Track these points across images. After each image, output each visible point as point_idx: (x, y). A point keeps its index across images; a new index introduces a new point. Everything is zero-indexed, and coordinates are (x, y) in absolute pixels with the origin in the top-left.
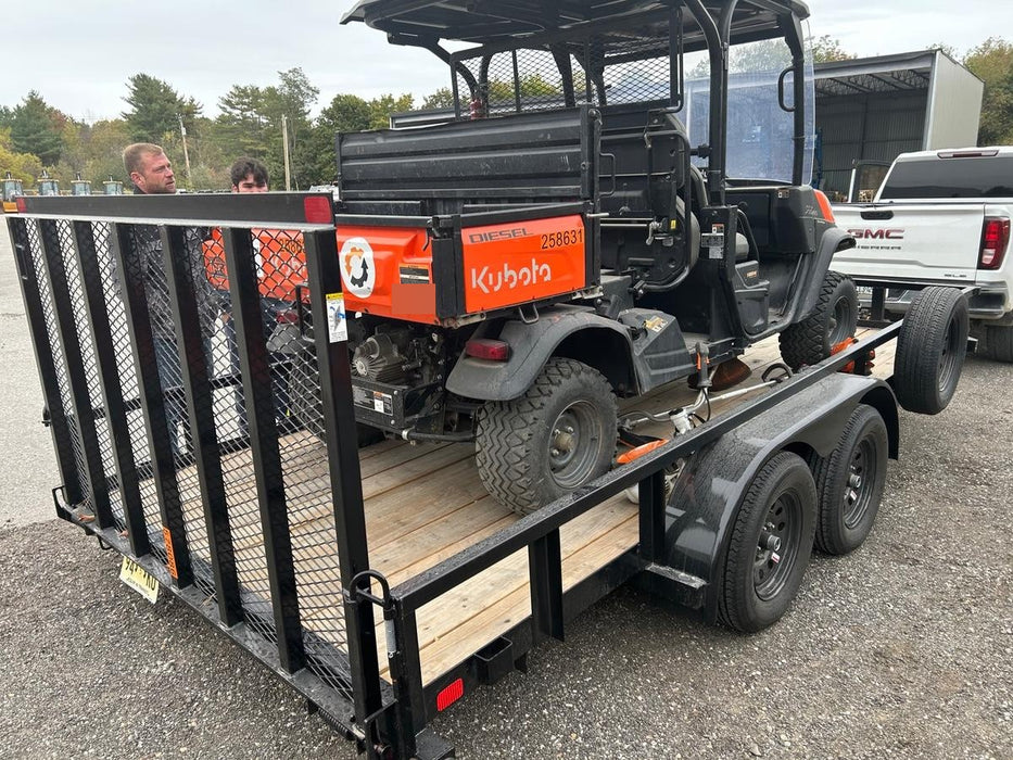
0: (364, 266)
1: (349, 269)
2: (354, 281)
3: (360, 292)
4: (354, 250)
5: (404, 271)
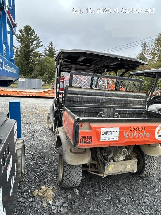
1: (158, 133)
2: (159, 136)
3: (160, 139)
4: (160, 128)
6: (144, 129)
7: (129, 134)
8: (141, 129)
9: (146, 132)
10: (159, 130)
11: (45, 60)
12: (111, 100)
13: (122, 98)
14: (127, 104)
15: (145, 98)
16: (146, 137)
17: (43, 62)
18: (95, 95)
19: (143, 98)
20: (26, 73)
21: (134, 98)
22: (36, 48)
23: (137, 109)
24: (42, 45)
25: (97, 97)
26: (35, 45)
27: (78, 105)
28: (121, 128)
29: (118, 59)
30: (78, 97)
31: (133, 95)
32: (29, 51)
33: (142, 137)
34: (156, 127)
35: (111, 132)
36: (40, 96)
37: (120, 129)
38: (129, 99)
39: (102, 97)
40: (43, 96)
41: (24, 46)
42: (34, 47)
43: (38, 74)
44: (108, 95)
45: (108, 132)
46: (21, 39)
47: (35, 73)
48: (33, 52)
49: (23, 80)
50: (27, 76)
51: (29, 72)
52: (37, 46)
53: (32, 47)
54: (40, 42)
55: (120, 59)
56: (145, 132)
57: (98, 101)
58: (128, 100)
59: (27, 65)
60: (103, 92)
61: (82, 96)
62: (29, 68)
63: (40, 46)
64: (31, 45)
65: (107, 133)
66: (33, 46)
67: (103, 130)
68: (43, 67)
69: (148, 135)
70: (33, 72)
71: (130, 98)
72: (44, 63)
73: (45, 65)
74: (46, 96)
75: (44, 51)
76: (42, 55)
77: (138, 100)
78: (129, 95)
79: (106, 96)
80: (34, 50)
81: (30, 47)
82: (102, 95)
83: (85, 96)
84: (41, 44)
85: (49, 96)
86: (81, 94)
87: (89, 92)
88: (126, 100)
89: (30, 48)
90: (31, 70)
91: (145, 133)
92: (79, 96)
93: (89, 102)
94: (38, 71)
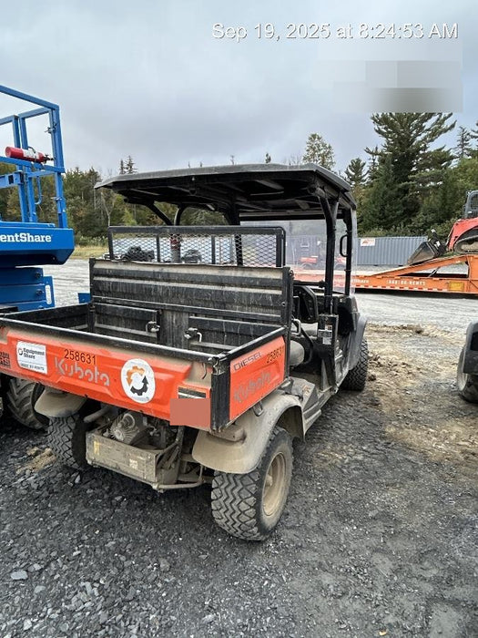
0: (145, 381)
1: (129, 381)
2: (133, 390)
3: (139, 399)
4: (135, 368)
5: (181, 390)
6: (92, 360)
7: (63, 364)
8: (87, 358)
9: (101, 371)
10: (129, 374)
11: (460, 171)
12: (177, 292)
13: (206, 287)
14: (223, 305)
15: (280, 289)
16: (101, 383)
17: (450, 178)
18: (141, 279)
19: (276, 288)
20: (392, 221)
21: (242, 286)
22: (432, 141)
23: (260, 321)
24: (453, 126)
25: (146, 282)
26: (428, 130)
27: (110, 299)
28: (49, 348)
29: (190, 177)
30: (109, 282)
31: (235, 277)
32: (408, 153)
33: (93, 382)
34: (122, 363)
35: (33, 352)
36: (371, 287)
37: (47, 350)
38: (226, 288)
39: (158, 283)
40: (379, 287)
41: (394, 145)
42: (425, 139)
43: (430, 218)
44: (168, 278)
45: (27, 351)
46: (388, 124)
47: (420, 218)
48: (421, 155)
49: (371, 242)
50: (395, 230)
51: (400, 217)
52: (435, 133)
53: (419, 138)
54: (445, 118)
55: (195, 176)
56: (96, 368)
57: (147, 293)
58: (221, 292)
59: (398, 196)
60: (157, 269)
61: (117, 280)
62: (405, 203)
63: (445, 131)
64: (417, 135)
65: (27, 353)
66: (423, 135)
67: (20, 345)
68: (450, 195)
69: (105, 379)
70: (415, 216)
71: (230, 285)
72: (454, 180)
73: (457, 189)
74: (388, 288)
75: (459, 143)
76: (452, 158)
77: (255, 294)
78: (224, 277)
79: (164, 280)
80: (425, 148)
81: (413, 141)
82: (154, 277)
83: (123, 281)
84: (447, 123)
85: (397, 288)
86: (116, 277)
87: (129, 271)
88: (216, 291)
89: (414, 144)
90: (411, 210)
91: (97, 373)
92: (113, 280)
93: (129, 294)
94: (433, 211)
